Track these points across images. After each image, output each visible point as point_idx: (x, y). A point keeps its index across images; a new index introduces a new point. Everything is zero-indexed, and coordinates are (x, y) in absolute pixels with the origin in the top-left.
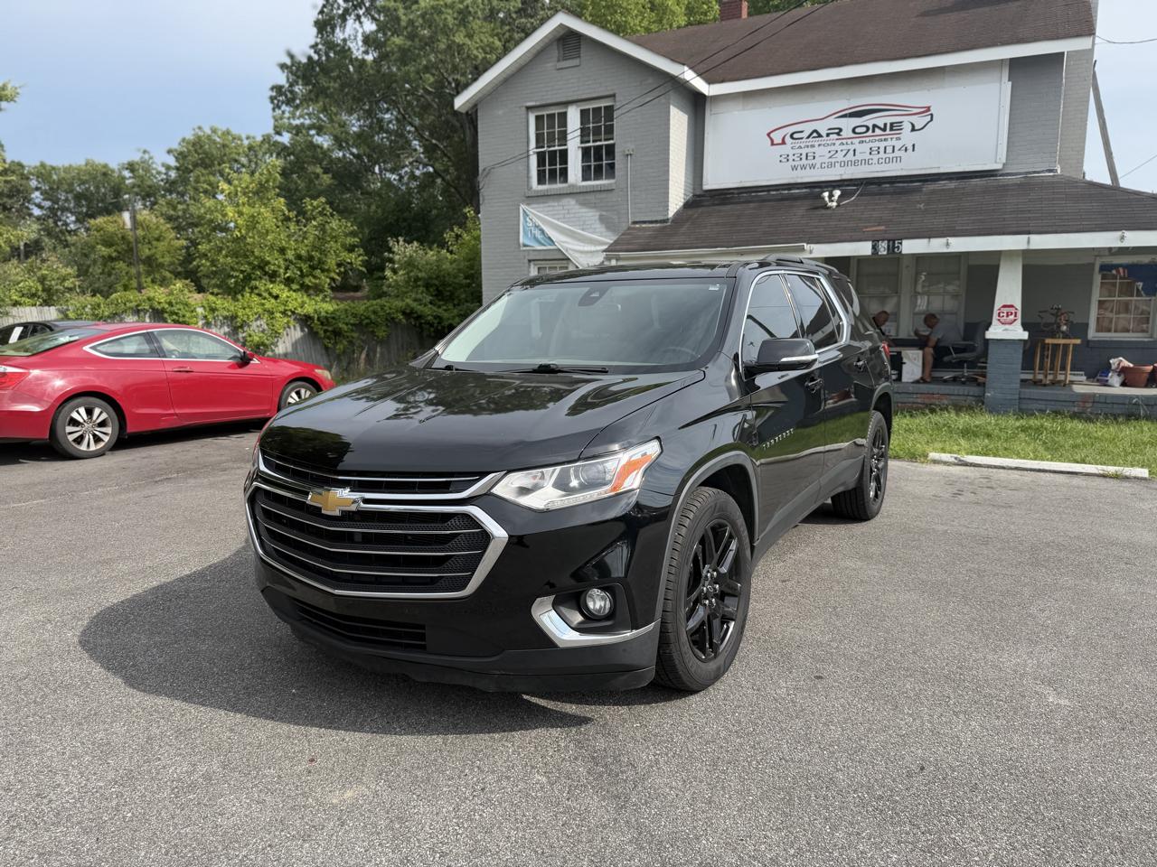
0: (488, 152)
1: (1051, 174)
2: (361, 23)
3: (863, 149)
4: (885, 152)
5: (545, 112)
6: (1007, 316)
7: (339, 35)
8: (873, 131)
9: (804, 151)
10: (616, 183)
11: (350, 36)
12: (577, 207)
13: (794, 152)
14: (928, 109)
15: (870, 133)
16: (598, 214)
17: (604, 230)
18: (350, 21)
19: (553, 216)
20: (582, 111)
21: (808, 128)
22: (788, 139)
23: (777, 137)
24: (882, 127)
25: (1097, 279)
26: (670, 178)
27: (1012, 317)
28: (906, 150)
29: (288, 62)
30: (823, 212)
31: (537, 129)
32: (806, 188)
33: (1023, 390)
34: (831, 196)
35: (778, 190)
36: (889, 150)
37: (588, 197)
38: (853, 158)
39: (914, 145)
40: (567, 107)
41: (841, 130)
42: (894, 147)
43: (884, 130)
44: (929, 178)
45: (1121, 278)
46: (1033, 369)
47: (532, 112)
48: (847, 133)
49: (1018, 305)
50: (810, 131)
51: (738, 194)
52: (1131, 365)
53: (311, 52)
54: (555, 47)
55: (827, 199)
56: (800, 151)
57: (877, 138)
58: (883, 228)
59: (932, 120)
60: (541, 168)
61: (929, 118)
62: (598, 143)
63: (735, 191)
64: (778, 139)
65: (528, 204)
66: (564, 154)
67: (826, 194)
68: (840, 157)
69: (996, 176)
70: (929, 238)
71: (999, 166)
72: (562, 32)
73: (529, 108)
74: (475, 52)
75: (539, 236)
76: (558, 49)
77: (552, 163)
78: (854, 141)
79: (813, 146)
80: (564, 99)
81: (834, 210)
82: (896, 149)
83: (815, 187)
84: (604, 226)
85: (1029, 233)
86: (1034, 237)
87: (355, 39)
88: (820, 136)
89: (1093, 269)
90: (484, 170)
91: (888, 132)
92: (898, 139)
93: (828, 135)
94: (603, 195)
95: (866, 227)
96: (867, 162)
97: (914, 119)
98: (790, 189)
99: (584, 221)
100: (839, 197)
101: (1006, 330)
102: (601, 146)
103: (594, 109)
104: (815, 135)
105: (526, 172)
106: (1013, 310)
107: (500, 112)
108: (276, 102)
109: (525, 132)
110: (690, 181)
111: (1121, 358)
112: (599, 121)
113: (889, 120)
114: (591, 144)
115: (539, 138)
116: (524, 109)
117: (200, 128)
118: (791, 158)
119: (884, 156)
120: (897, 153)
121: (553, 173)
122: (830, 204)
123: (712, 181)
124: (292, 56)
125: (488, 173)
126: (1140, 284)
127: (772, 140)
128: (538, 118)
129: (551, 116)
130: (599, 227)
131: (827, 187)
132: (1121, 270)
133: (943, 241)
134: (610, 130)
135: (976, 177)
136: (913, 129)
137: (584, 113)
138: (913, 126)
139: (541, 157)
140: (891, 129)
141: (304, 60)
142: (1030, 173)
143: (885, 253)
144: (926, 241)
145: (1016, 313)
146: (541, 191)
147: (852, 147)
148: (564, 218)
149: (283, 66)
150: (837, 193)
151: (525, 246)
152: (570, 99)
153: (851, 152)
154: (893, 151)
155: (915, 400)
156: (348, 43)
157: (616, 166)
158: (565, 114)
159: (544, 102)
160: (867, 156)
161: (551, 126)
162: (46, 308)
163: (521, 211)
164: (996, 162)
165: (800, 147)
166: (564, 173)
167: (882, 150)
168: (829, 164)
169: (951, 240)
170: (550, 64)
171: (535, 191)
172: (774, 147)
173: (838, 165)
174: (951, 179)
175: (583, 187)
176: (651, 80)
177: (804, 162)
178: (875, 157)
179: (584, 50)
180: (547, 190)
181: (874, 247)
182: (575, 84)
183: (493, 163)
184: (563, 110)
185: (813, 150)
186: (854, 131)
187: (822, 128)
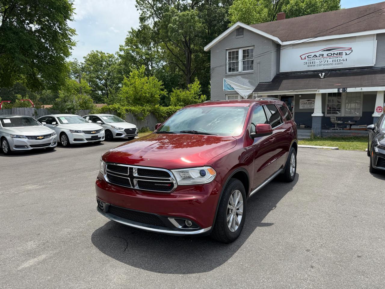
0: (213, 63)
2: (154, 19)
3: (330, 61)
6: (379, 110)
8: (334, 55)
9: (312, 61)
10: (254, 71)
12: (242, 78)
13: (308, 61)
14: (351, 48)
15: (332, 56)
16: (248, 80)
17: (250, 85)
18: (151, 19)
19: (233, 81)
20: (243, 50)
21: (313, 54)
22: (307, 57)
23: (303, 57)
26: (271, 70)
27: (381, 110)
28: (344, 60)
30: (319, 79)
31: (229, 56)
32: (312, 72)
35: (303, 73)
36: (339, 60)
37: (245, 75)
38: (328, 63)
39: (346, 59)
40: (239, 49)
41: (323, 55)
43: (337, 55)
44: (351, 69)
48: (325, 56)
53: (139, 28)
54: (236, 32)
55: (320, 76)
57: (335, 57)
58: (340, 84)
59: (352, 52)
60: (230, 67)
61: (351, 51)
63: (290, 73)
65: (226, 78)
66: (237, 63)
67: (320, 74)
68: (323, 63)
69: (372, 68)
71: (373, 65)
72: (238, 27)
73: (227, 50)
75: (229, 87)
77: (233, 65)
78: (327, 58)
80: (238, 47)
81: (323, 79)
82: (341, 60)
83: (315, 72)
84: (250, 84)
87: (151, 24)
88: (317, 56)
90: (212, 68)
91: (338, 55)
92: (342, 57)
93: (319, 56)
94: (250, 75)
95: (335, 84)
96: (332, 64)
97: (346, 51)
98: (307, 72)
99: (244, 83)
100: (324, 75)
101: (379, 114)
102: (249, 61)
103: (247, 50)
104: (315, 56)
105: (225, 68)
107: (218, 51)
109: (225, 56)
110: (276, 70)
112: (249, 53)
113: (338, 52)
114: (246, 60)
115: (230, 58)
116: (225, 50)
118: (307, 63)
121: (234, 69)
122: (322, 77)
123: (283, 70)
125: (214, 68)
127: (301, 58)
128: (229, 52)
129: (233, 52)
130: (248, 84)
131: (319, 72)
133: (360, 88)
135: (366, 68)
136: (346, 54)
138: (346, 53)
139: (230, 64)
142: (384, 67)
143: (342, 92)
144: (354, 88)
145: (382, 109)
146: (230, 74)
147: (327, 60)
148: (237, 82)
149: (129, 32)
150: (323, 74)
151: (224, 90)
152: (240, 47)
153: (327, 61)
155: (350, 135)
157: (254, 66)
158: (238, 51)
159: (232, 48)
160: (332, 62)
161: (233, 55)
163: (224, 80)
165: (310, 60)
166: (237, 68)
167: (336, 61)
168: (319, 65)
169: (363, 88)
170: (234, 37)
171: (228, 74)
172: (302, 60)
173: (322, 65)
174: (358, 69)
175: (244, 72)
176: (265, 41)
177: (312, 64)
178: (334, 63)
179: (245, 32)
180: (232, 74)
181: (338, 90)
182: (241, 42)
183: (216, 66)
184: (237, 50)
185: (314, 61)
186: (327, 55)
187: (317, 54)
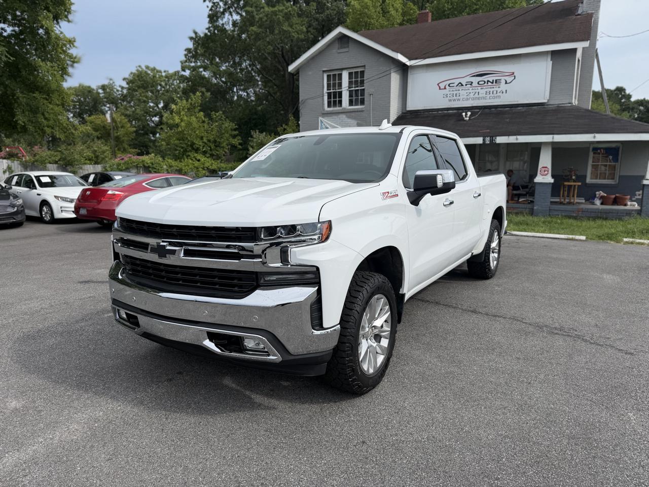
0: (304, 92)
1: (570, 105)
2: (232, 15)
3: (482, 92)
4: (493, 93)
5: (332, 73)
6: (544, 172)
7: (220, 22)
8: (487, 83)
9: (455, 93)
10: (365, 107)
11: (225, 22)
12: (346, 118)
13: (450, 93)
14: (513, 73)
15: (486, 84)
16: (356, 122)
18: (227, 15)
19: (334, 123)
21: (457, 82)
22: (447, 87)
23: (442, 86)
24: (492, 81)
25: (591, 154)
26: (391, 105)
27: (546, 172)
28: (503, 93)
29: (194, 36)
30: (462, 122)
31: (327, 81)
32: (455, 110)
33: (551, 206)
34: (466, 115)
35: (442, 111)
36: (495, 92)
37: (353, 114)
38: (478, 96)
39: (506, 91)
40: (342, 71)
41: (472, 83)
42: (497, 91)
43: (493, 83)
44: (513, 106)
45: (602, 154)
46: (559, 196)
47: (326, 73)
48: (475, 84)
49: (549, 166)
50: (458, 82)
51: (423, 112)
52: (605, 195)
53: (207, 31)
55: (464, 116)
56: (453, 92)
57: (489, 87)
58: (488, 131)
59: (515, 78)
60: (330, 100)
61: (513, 78)
62: (357, 88)
64: (442, 87)
65: (323, 117)
66: (340, 94)
67: (464, 114)
68: (472, 95)
69: (544, 105)
70: (509, 135)
71: (545, 101)
72: (341, 35)
73: (324, 71)
74: (293, 34)
76: (338, 43)
77: (335, 97)
78: (478, 88)
79: (459, 90)
80: (341, 67)
81: (467, 121)
82: (498, 92)
83: (460, 110)
85: (553, 134)
86: (556, 136)
87: (228, 23)
88: (462, 85)
89: (589, 150)
90: (302, 100)
91: (494, 84)
92: (499, 87)
93: (466, 85)
94: (359, 113)
95: (481, 130)
96: (484, 98)
97: (506, 78)
98: (448, 111)
99: (350, 125)
100: (470, 115)
101: (544, 178)
102: (358, 90)
103: (355, 72)
104: (460, 85)
105: (322, 102)
106: (547, 169)
107: (310, 73)
108: (187, 57)
109: (322, 83)
110: (400, 106)
111: (601, 192)
112: (358, 78)
113: (495, 79)
114: (353, 89)
115: (329, 86)
116: (322, 72)
117: (140, 66)
118: (448, 96)
119: (493, 95)
120: (498, 94)
121: (335, 102)
122: (465, 119)
123: (411, 106)
124: (196, 33)
125: (304, 102)
126: (611, 157)
127: (440, 87)
128: (329, 76)
129: (334, 75)
131: (465, 110)
132: (602, 150)
133: (515, 137)
134: (362, 82)
135: (535, 106)
136: (506, 83)
137: (350, 74)
138: (506, 81)
139: (329, 95)
140: (496, 83)
141: (202, 35)
142: (560, 104)
143: (489, 142)
144: (507, 137)
145: (548, 171)
146: (329, 111)
147: (477, 91)
148: (340, 124)
149: (191, 38)
150: (469, 113)
152: (344, 67)
153: (477, 94)
154: (497, 93)
156: (225, 25)
157: (365, 100)
158: (341, 74)
159: (331, 69)
160: (484, 95)
161: (334, 80)
162: (96, 165)
163: (319, 120)
164: (544, 99)
165: (453, 91)
166: (340, 102)
167: (491, 93)
168: (466, 99)
169: (519, 137)
170: (335, 50)
171: (327, 111)
172: (441, 90)
173: (470, 99)
174: (523, 107)
175: (349, 109)
176: (382, 59)
177: (455, 98)
178: (488, 96)
179: (351, 44)
180: (332, 111)
181: (484, 140)
182: (345, 59)
183: (306, 98)
184: (340, 72)
185: (459, 92)
186: (478, 83)
187: (464, 82)
